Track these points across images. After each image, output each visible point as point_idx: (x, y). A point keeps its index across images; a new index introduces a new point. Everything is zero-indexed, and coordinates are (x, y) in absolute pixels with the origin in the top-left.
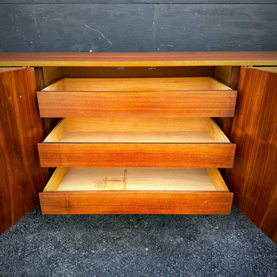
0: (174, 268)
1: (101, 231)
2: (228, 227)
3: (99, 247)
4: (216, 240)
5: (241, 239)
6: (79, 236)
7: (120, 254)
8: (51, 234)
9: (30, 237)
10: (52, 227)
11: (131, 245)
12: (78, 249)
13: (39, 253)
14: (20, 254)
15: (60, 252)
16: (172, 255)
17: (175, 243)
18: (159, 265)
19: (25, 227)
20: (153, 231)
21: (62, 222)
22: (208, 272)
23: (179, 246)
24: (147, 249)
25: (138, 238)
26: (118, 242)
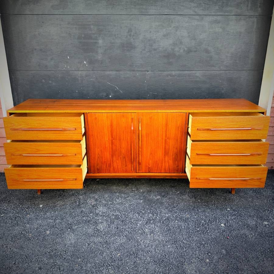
0: (154, 208)
1: (118, 194)
2: (184, 192)
3: (117, 200)
4: (177, 197)
5: (190, 197)
6: (106, 196)
7: (128, 203)
8: (92, 195)
9: (81, 197)
10: (92, 192)
11: (134, 199)
12: (107, 201)
13: (87, 203)
14: (78, 203)
15: (98, 203)
16: (154, 203)
17: (156, 198)
18: (147, 207)
19: (77, 192)
20: (145, 194)
21: (97, 190)
22: (171, 210)
23: (158, 200)
24: (142, 201)
25: (138, 197)
26: (127, 198)
